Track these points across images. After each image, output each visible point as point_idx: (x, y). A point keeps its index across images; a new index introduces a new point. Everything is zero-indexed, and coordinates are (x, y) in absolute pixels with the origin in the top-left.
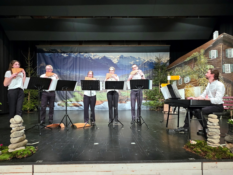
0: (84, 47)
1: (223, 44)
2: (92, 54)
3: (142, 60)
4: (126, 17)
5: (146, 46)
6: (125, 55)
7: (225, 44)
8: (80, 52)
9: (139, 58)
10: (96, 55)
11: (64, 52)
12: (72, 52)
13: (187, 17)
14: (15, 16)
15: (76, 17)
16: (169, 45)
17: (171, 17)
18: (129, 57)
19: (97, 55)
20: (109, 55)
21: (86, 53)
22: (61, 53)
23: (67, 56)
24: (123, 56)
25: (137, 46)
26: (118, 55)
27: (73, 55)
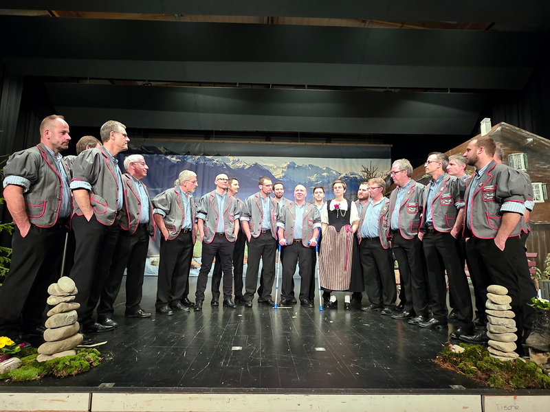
0: (214, 143)
1: (501, 144)
2: (231, 158)
3: (334, 173)
4: (303, 86)
5: (342, 144)
6: (300, 161)
7: (505, 145)
8: (205, 154)
9: (327, 168)
11: (172, 154)
12: (188, 153)
13: (426, 90)
14: (78, 79)
15: (200, 84)
16: (389, 145)
17: (393, 90)
18: (306, 166)
19: (240, 160)
20: (265, 162)
21: (218, 155)
22: (167, 154)
23: (178, 160)
24: (295, 164)
25: (325, 144)
26: (285, 162)
27: (191, 160)
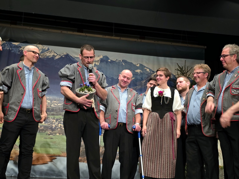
0: (21, 29)
3: (148, 70)
8: (11, 40)
9: (141, 65)
10: (48, 49)
18: (120, 62)
19: (50, 50)
24: (108, 58)
